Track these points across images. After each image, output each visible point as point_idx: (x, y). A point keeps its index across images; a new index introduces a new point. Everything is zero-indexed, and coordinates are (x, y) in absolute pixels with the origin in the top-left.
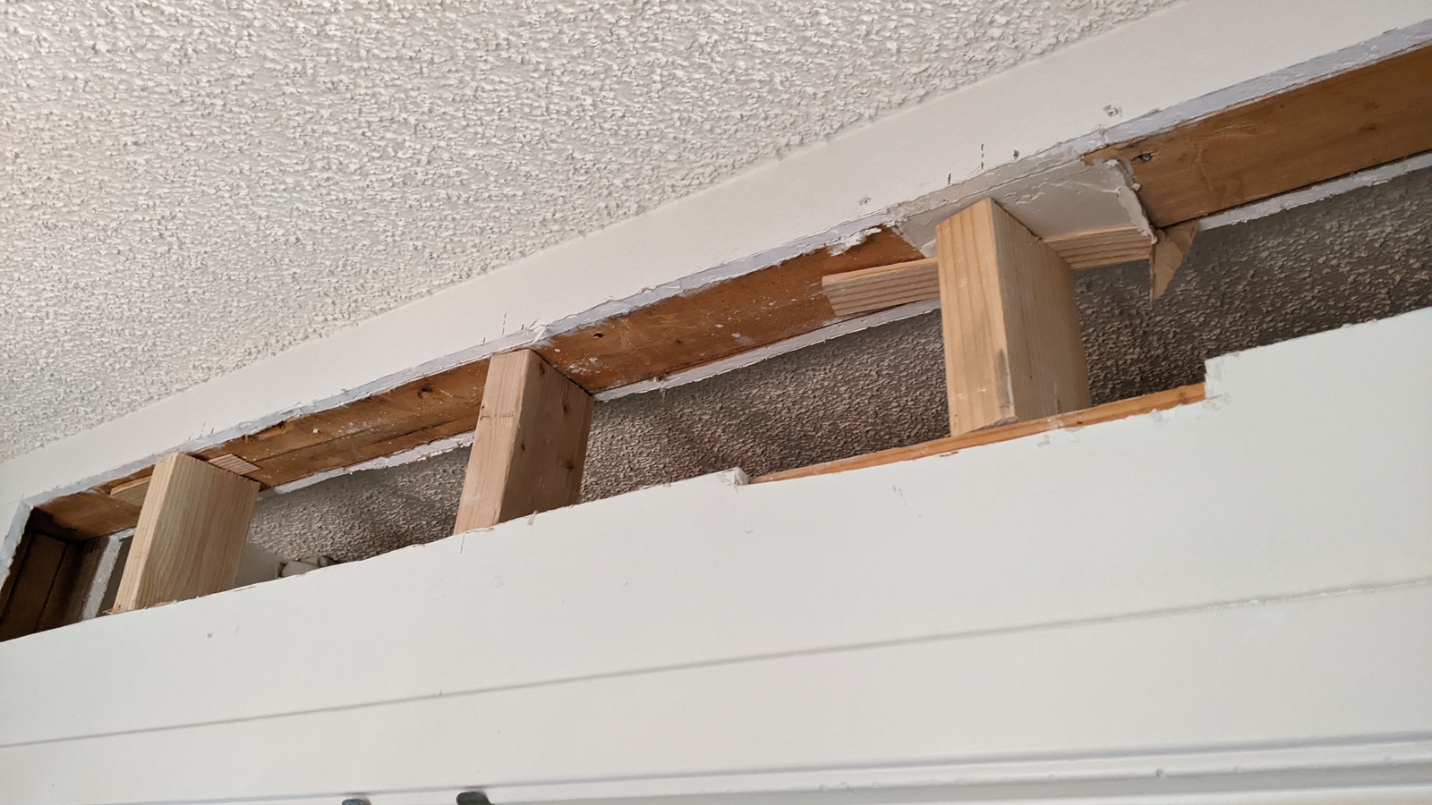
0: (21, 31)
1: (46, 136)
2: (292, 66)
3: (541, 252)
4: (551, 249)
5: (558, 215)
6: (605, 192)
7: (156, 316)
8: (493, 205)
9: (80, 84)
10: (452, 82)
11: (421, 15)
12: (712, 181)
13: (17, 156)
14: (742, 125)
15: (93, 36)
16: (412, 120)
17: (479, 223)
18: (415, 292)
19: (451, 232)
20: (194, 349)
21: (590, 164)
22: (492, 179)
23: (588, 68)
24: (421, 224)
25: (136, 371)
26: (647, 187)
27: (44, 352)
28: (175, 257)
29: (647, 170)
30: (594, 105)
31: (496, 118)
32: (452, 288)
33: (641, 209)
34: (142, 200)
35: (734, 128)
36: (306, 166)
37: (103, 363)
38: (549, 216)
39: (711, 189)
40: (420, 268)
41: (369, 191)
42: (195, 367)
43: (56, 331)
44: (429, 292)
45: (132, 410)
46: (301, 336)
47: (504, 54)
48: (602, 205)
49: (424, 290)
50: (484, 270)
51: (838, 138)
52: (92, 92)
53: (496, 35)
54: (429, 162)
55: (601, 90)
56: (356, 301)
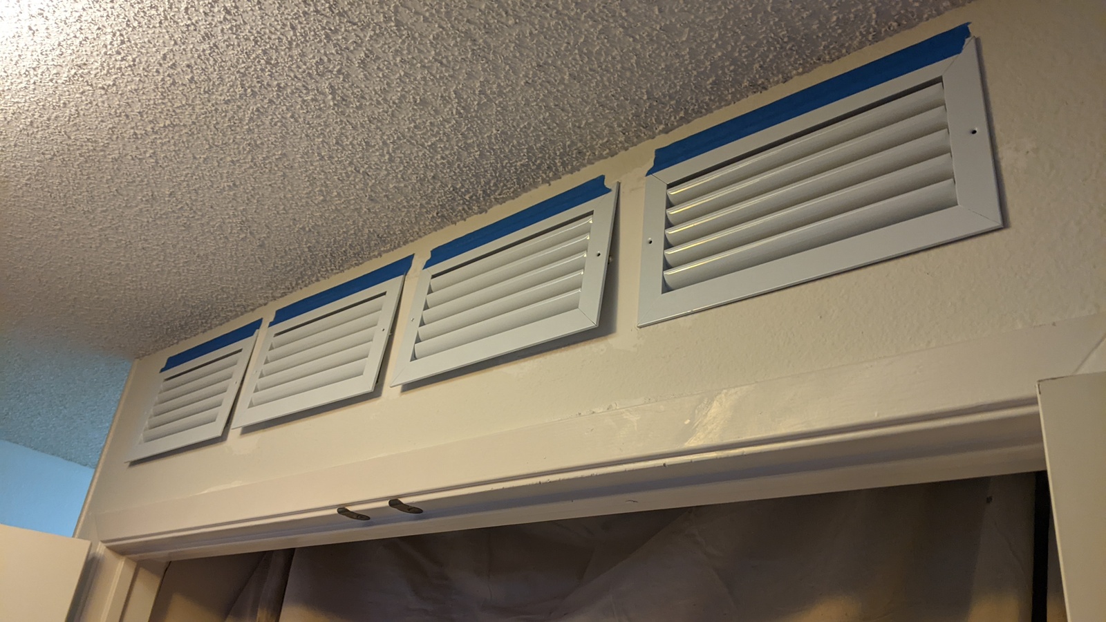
7: (239, 270)
18: (372, 254)
20: (260, 287)
24: (371, 220)
27: (181, 290)
37: (211, 296)
38: (435, 215)
40: (373, 242)
42: (260, 296)
43: (187, 279)
46: (314, 279)
48: (460, 208)
49: (376, 253)
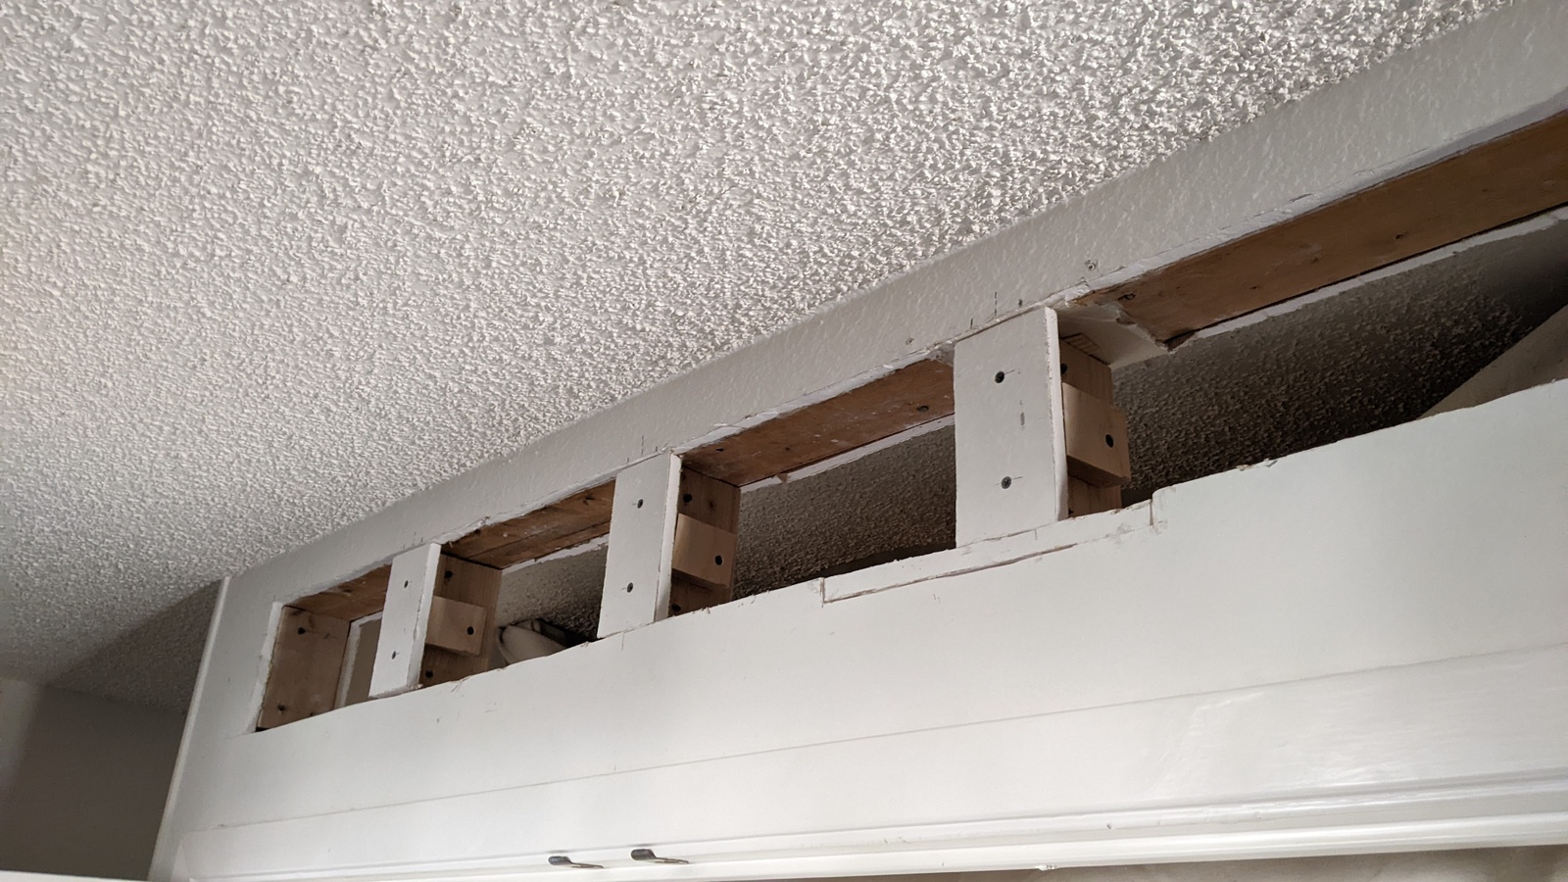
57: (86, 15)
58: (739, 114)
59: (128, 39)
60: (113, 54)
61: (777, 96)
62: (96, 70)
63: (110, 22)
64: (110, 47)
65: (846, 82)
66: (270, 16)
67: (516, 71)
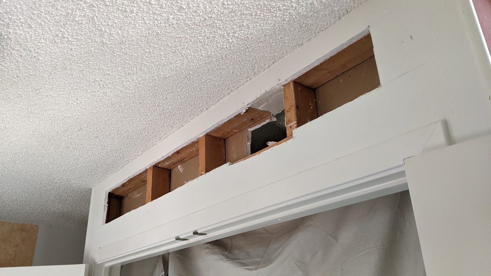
0: (83, 107)
1: (91, 122)
2: (132, 101)
3: (192, 121)
4: (194, 119)
5: (192, 114)
6: (199, 108)
8: (178, 115)
9: (95, 113)
10: (161, 97)
11: (151, 89)
12: (218, 101)
13: (87, 126)
14: (218, 91)
15: (95, 105)
16: (157, 105)
17: (177, 118)
19: (173, 121)
21: (193, 104)
22: (176, 110)
23: (184, 90)
25: (122, 159)
26: (206, 105)
28: (122, 137)
29: (205, 103)
30: (189, 95)
31: (172, 101)
32: (178, 131)
33: (207, 109)
34: (112, 129)
35: (217, 92)
36: (140, 116)
39: (219, 103)
40: (170, 128)
41: (154, 118)
42: (133, 156)
43: (103, 155)
44: (174, 132)
45: (123, 167)
47: (168, 91)
50: (182, 126)
51: (238, 89)
52: (97, 113)
53: (166, 89)
54: (163, 111)
55: (189, 92)
56: (160, 137)
57: (42, 52)
58: (191, 55)
59: (51, 56)
60: (48, 60)
61: (198, 50)
62: (45, 64)
63: (47, 53)
64: (48, 58)
65: (213, 45)
66: (82, 47)
67: (138, 52)
